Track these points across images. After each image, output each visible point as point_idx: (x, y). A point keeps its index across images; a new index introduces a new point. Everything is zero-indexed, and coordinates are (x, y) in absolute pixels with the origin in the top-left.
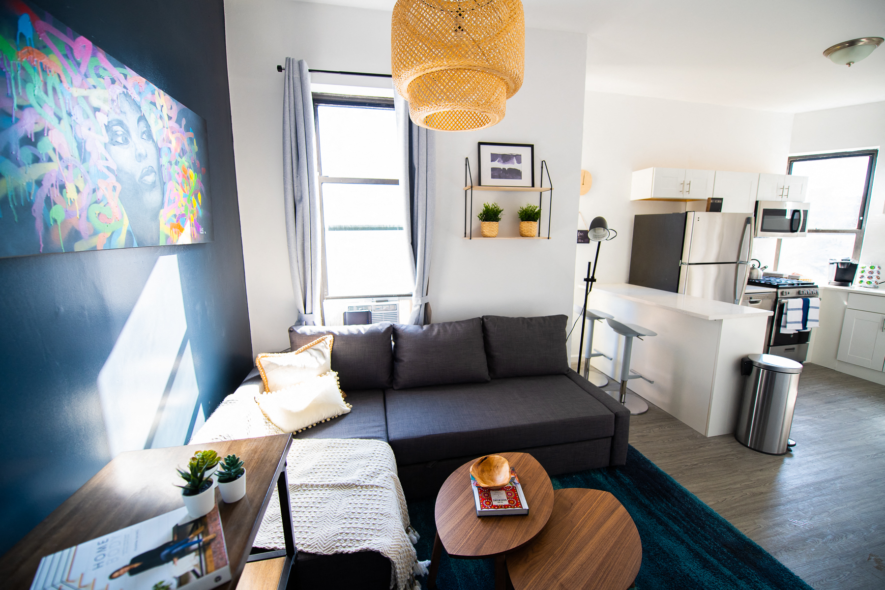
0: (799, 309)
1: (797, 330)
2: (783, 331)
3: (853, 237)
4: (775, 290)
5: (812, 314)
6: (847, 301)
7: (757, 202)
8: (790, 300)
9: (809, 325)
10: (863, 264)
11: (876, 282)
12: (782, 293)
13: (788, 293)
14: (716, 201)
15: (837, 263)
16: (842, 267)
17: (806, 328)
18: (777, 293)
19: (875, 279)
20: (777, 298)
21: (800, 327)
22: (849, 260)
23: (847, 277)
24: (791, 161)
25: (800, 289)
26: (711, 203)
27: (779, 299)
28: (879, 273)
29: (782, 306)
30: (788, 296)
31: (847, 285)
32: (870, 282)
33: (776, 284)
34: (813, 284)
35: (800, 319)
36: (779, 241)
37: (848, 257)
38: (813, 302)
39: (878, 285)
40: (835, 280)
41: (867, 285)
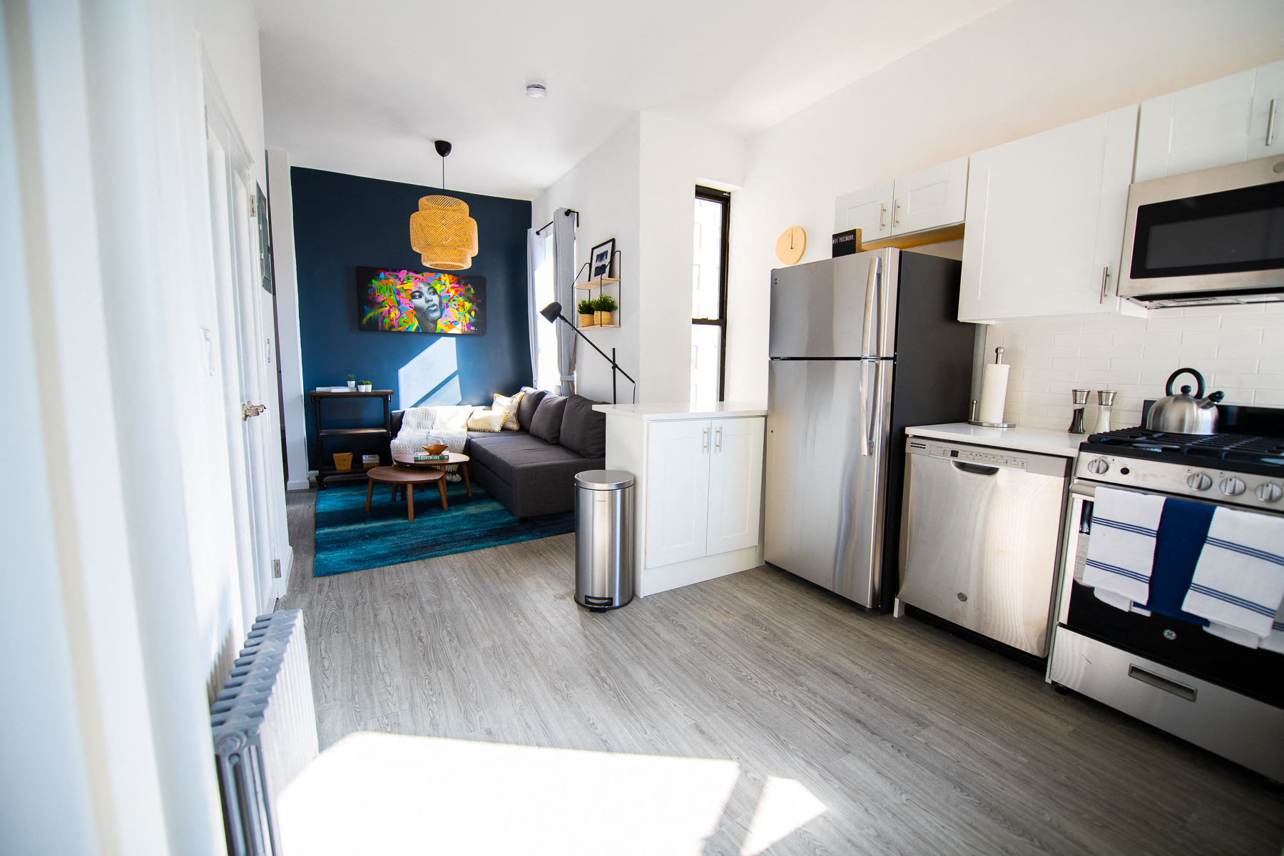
18: (1071, 460)
20: (1071, 475)
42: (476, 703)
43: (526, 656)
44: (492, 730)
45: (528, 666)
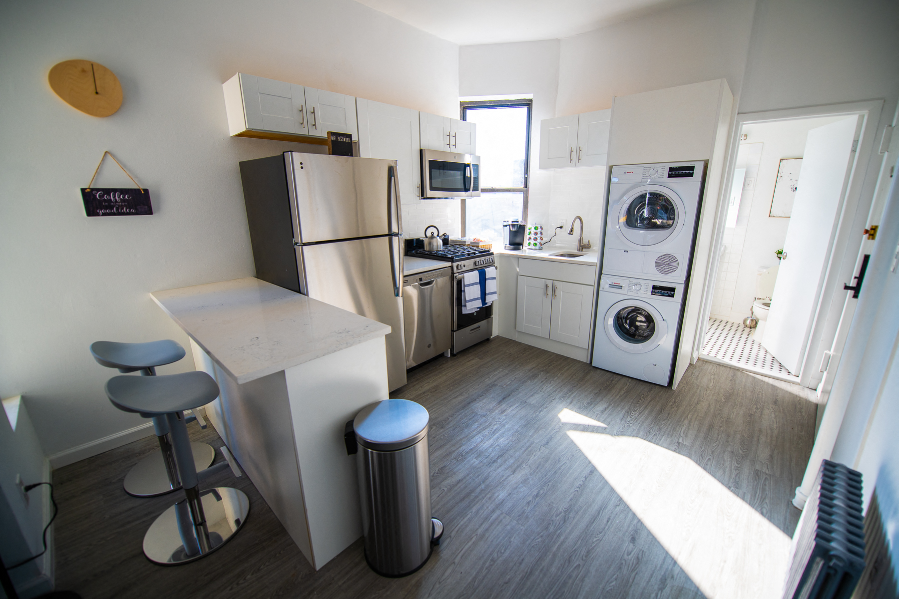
0: (475, 284)
1: (478, 308)
2: (465, 311)
3: (520, 196)
4: (449, 264)
5: (491, 286)
6: (518, 267)
7: (421, 151)
8: (466, 275)
9: (489, 299)
10: (530, 226)
11: (540, 243)
12: (457, 267)
13: (464, 266)
14: (340, 139)
15: (509, 225)
16: (514, 230)
17: (487, 303)
18: (452, 267)
19: (539, 240)
20: (453, 273)
21: (479, 304)
22: (518, 222)
23: (518, 240)
24: (464, 108)
25: (476, 259)
26: (332, 141)
27: (455, 275)
28: (541, 233)
29: (460, 282)
30: (464, 269)
31: (519, 249)
32: (536, 244)
33: (450, 256)
34: (488, 251)
35: (478, 295)
36: (463, 202)
37: (517, 218)
38: (490, 272)
39: (543, 246)
40: (509, 245)
41: (534, 248)
42: (620, 568)
43: (543, 565)
44: (630, 539)
45: (554, 555)
